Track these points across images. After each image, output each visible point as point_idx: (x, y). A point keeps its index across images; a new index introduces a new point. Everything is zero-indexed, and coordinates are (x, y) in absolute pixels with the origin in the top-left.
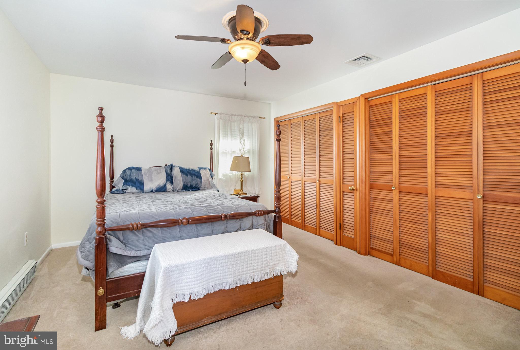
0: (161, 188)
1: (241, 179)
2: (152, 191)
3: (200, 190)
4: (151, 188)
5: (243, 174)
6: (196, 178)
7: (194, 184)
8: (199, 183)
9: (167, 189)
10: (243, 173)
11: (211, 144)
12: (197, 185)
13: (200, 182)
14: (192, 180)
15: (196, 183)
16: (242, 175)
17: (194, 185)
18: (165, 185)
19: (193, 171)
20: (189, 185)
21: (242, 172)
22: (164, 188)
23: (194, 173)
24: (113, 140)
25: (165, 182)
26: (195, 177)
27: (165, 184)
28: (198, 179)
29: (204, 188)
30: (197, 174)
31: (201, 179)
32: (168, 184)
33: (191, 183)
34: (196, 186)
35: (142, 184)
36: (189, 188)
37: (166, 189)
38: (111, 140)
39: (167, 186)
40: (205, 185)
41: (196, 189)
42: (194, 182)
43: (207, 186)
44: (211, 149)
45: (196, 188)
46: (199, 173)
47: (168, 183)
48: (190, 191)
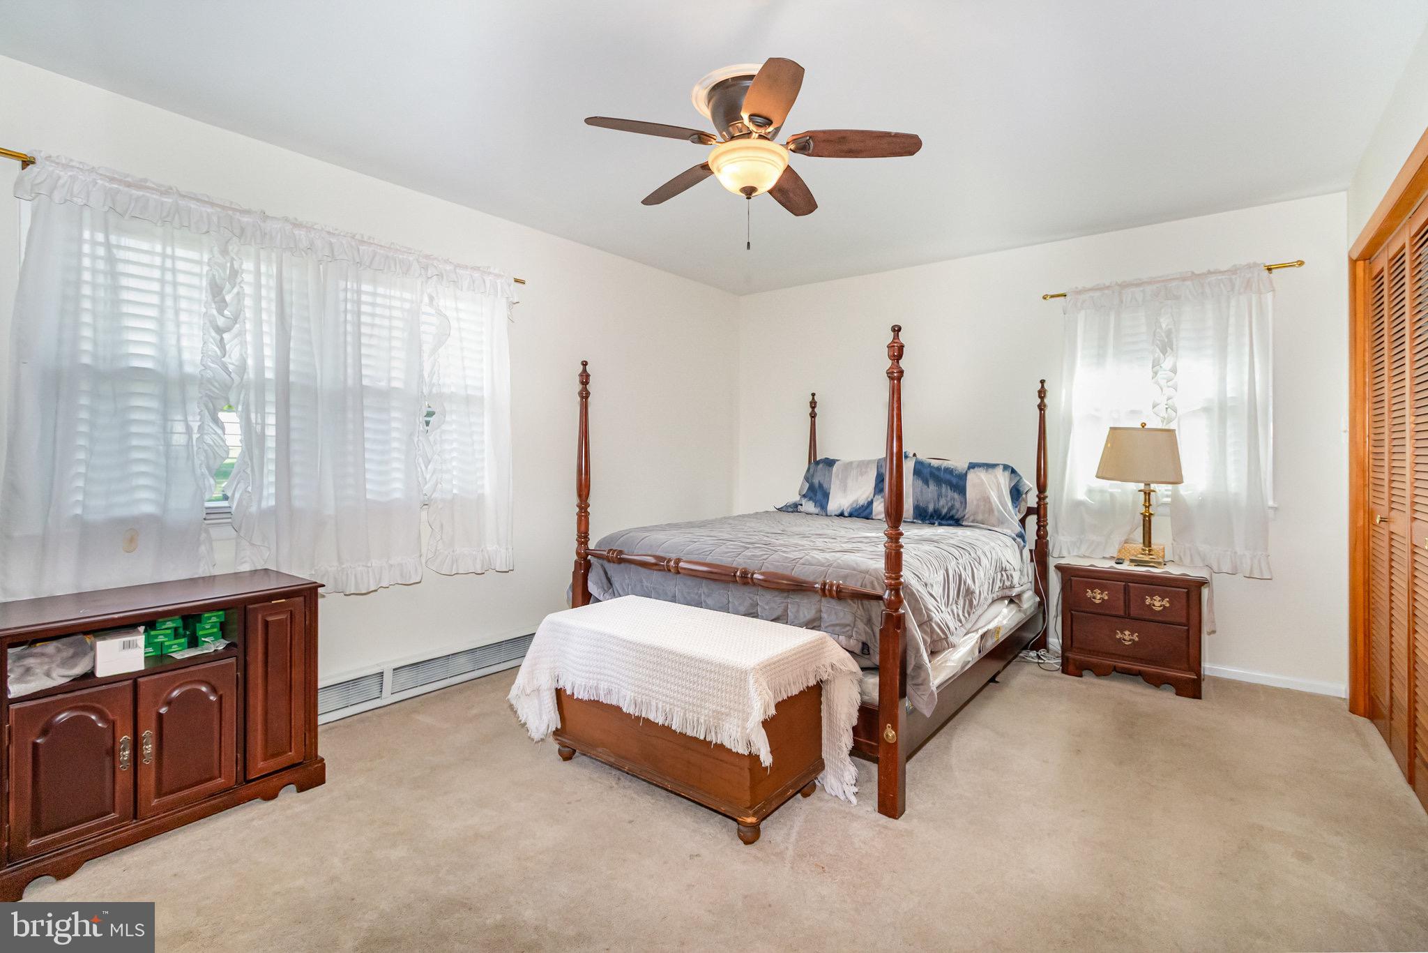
0: (860, 508)
1: (1143, 510)
2: (841, 515)
3: (962, 525)
4: (840, 507)
5: (1154, 491)
6: (949, 491)
7: (943, 507)
8: (957, 505)
9: (874, 513)
10: (1153, 486)
11: (1042, 394)
12: (953, 512)
13: (961, 503)
14: (940, 496)
15: (950, 504)
16: (1148, 494)
17: (944, 511)
18: (871, 503)
19: (949, 471)
20: (931, 508)
21: (1148, 485)
22: (868, 511)
23: (948, 477)
24: (815, 403)
25: (872, 495)
26: (947, 489)
27: (869, 500)
28: (956, 496)
29: (973, 521)
30: (954, 481)
31: (965, 494)
32: (878, 502)
33: (935, 505)
34: (951, 515)
35: (826, 495)
36: (932, 516)
37: (871, 513)
38: (811, 403)
39: (875, 504)
40: (975, 514)
41: (951, 522)
42: (942, 502)
43: (980, 517)
44: (1042, 407)
45: (952, 518)
46: (963, 477)
47: (878, 499)
48: (936, 524)
